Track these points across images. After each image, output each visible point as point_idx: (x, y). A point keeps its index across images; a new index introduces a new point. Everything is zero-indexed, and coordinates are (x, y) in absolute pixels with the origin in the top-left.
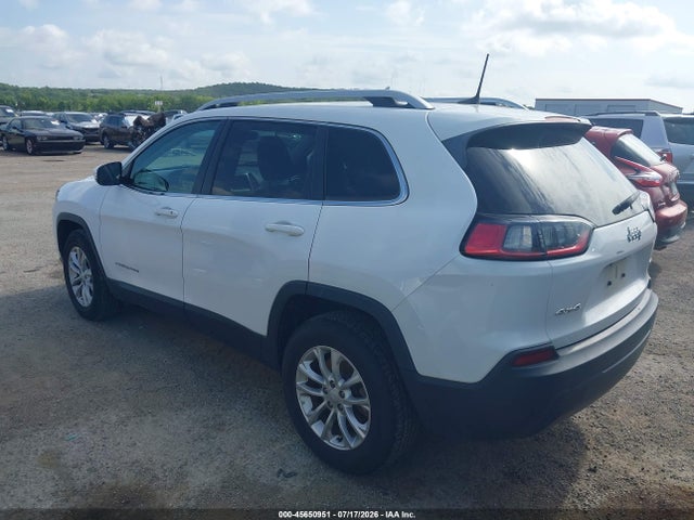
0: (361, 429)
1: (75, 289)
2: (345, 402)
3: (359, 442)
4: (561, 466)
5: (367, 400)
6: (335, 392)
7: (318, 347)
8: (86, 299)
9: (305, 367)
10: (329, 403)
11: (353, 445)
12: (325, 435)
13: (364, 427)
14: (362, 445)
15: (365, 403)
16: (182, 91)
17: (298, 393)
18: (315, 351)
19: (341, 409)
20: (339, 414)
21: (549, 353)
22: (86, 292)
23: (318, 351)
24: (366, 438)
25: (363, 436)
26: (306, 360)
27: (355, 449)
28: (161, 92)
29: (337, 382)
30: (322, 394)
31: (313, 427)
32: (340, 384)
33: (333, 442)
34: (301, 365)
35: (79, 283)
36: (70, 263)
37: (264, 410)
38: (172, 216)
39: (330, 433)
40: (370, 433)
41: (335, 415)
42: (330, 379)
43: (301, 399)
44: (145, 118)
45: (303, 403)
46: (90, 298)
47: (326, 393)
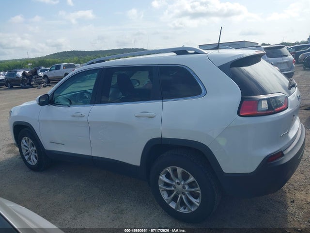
0: (197, 202)
1: (26, 157)
2: (186, 191)
3: (196, 208)
4: (279, 202)
5: (199, 188)
6: (180, 187)
7: (169, 167)
8: (34, 161)
9: (163, 178)
10: (177, 192)
11: (193, 210)
12: (177, 208)
13: (198, 201)
14: (198, 209)
15: (198, 190)
16: (38, 58)
17: (160, 190)
18: (168, 169)
19: (184, 194)
20: (183, 197)
21: (280, 154)
22: (33, 157)
23: (169, 169)
24: (200, 206)
25: (198, 205)
26: (163, 174)
27: (194, 212)
28: (28, 59)
29: (181, 182)
30: (173, 189)
31: (170, 205)
32: (182, 183)
33: (182, 210)
34: (161, 177)
35: (28, 154)
36: (22, 145)
37: (139, 200)
38: (82, 116)
39: (179, 206)
40: (202, 203)
41: (181, 197)
42: (177, 181)
43: (162, 193)
44: (27, 72)
45: (163, 194)
46: (36, 161)
47: (175, 188)
